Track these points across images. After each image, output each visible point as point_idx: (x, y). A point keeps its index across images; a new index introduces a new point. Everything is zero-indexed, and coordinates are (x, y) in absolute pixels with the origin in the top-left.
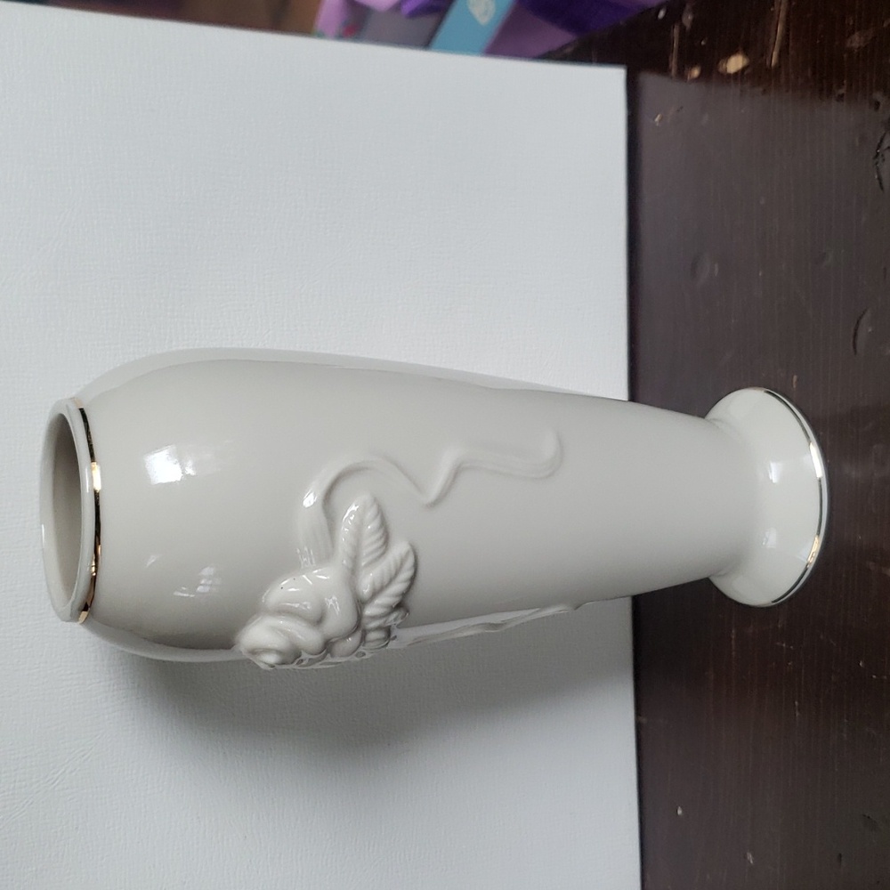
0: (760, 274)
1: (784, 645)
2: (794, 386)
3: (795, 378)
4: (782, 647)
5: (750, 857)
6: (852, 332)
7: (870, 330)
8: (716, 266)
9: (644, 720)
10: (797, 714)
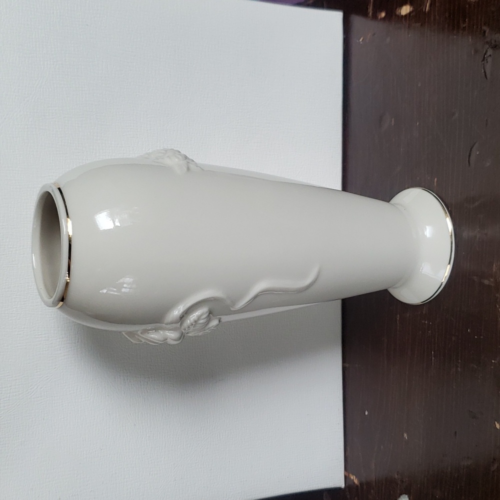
0: (418, 124)
1: (426, 322)
2: (435, 184)
3: (436, 179)
4: (425, 323)
5: (405, 435)
6: (468, 154)
7: (478, 153)
8: (393, 120)
9: (347, 365)
10: (433, 358)
